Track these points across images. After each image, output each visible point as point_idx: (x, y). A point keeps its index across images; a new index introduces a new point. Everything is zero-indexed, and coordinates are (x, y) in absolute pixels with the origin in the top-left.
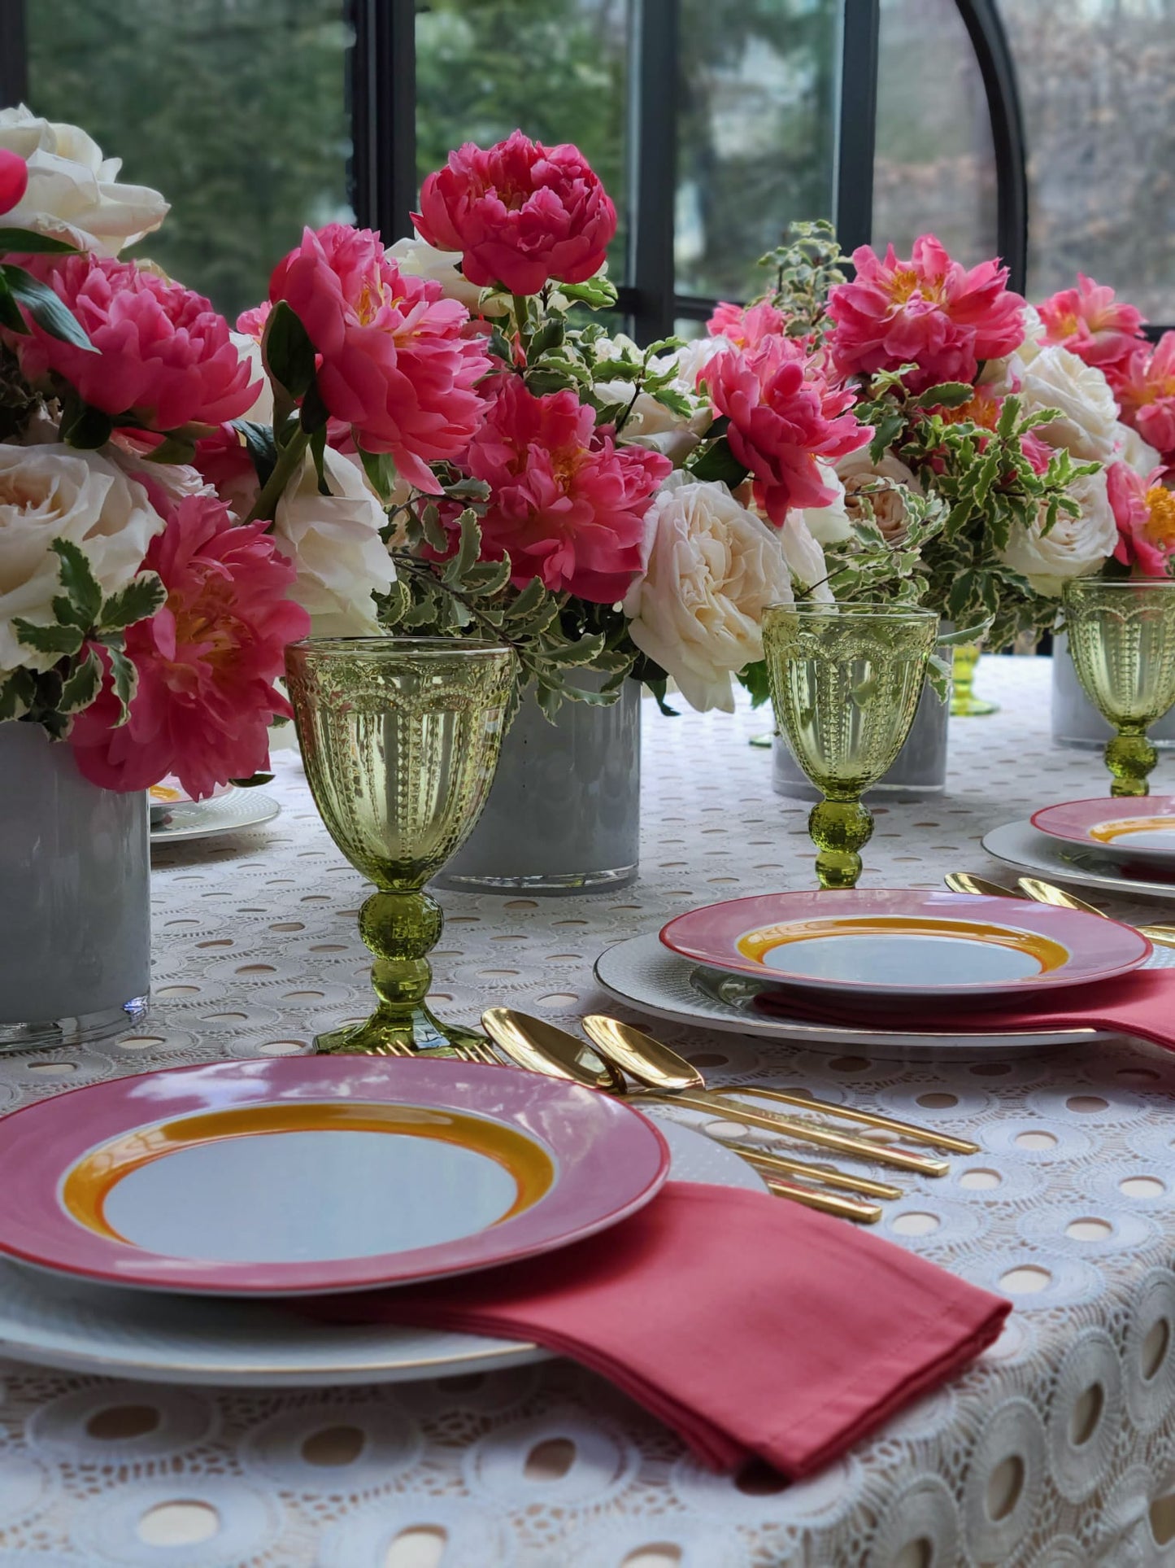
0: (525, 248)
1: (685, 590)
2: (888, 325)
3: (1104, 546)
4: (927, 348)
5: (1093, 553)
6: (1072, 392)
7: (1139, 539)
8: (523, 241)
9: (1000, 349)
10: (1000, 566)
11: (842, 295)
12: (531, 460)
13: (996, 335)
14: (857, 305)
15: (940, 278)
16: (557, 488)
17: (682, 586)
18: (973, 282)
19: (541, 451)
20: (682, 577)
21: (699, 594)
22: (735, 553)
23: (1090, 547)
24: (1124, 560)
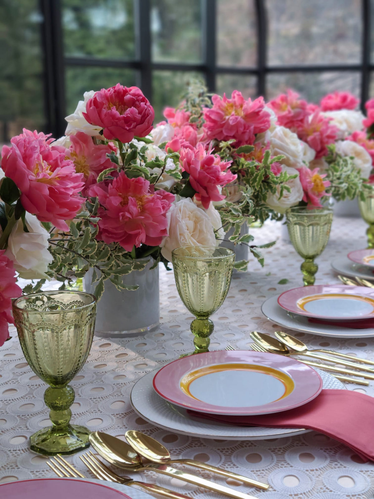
0: (128, 128)
1: (181, 240)
2: (224, 124)
3: (299, 197)
4: (237, 132)
5: (296, 200)
6: (287, 144)
7: (310, 193)
8: (127, 126)
9: (262, 130)
10: (265, 206)
11: (208, 114)
12: (130, 202)
13: (261, 126)
14: (213, 117)
15: (241, 106)
16: (138, 210)
17: (180, 238)
18: (252, 108)
19: (132, 199)
20: (180, 234)
21: (186, 241)
22: (196, 223)
23: (295, 198)
24: (306, 201)
